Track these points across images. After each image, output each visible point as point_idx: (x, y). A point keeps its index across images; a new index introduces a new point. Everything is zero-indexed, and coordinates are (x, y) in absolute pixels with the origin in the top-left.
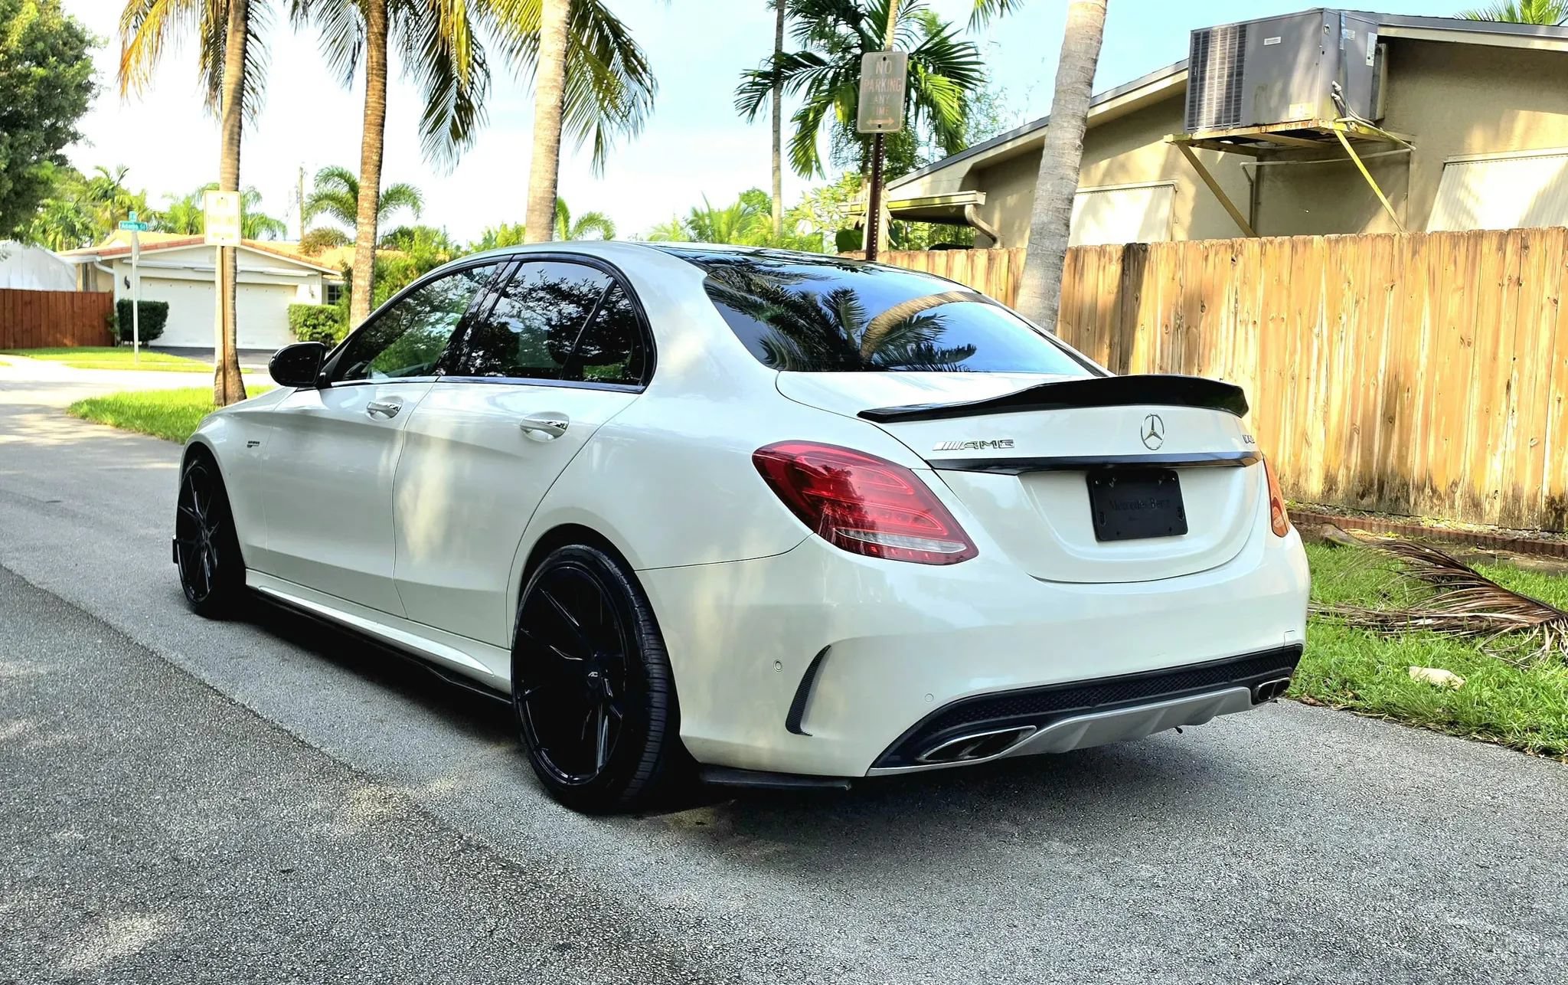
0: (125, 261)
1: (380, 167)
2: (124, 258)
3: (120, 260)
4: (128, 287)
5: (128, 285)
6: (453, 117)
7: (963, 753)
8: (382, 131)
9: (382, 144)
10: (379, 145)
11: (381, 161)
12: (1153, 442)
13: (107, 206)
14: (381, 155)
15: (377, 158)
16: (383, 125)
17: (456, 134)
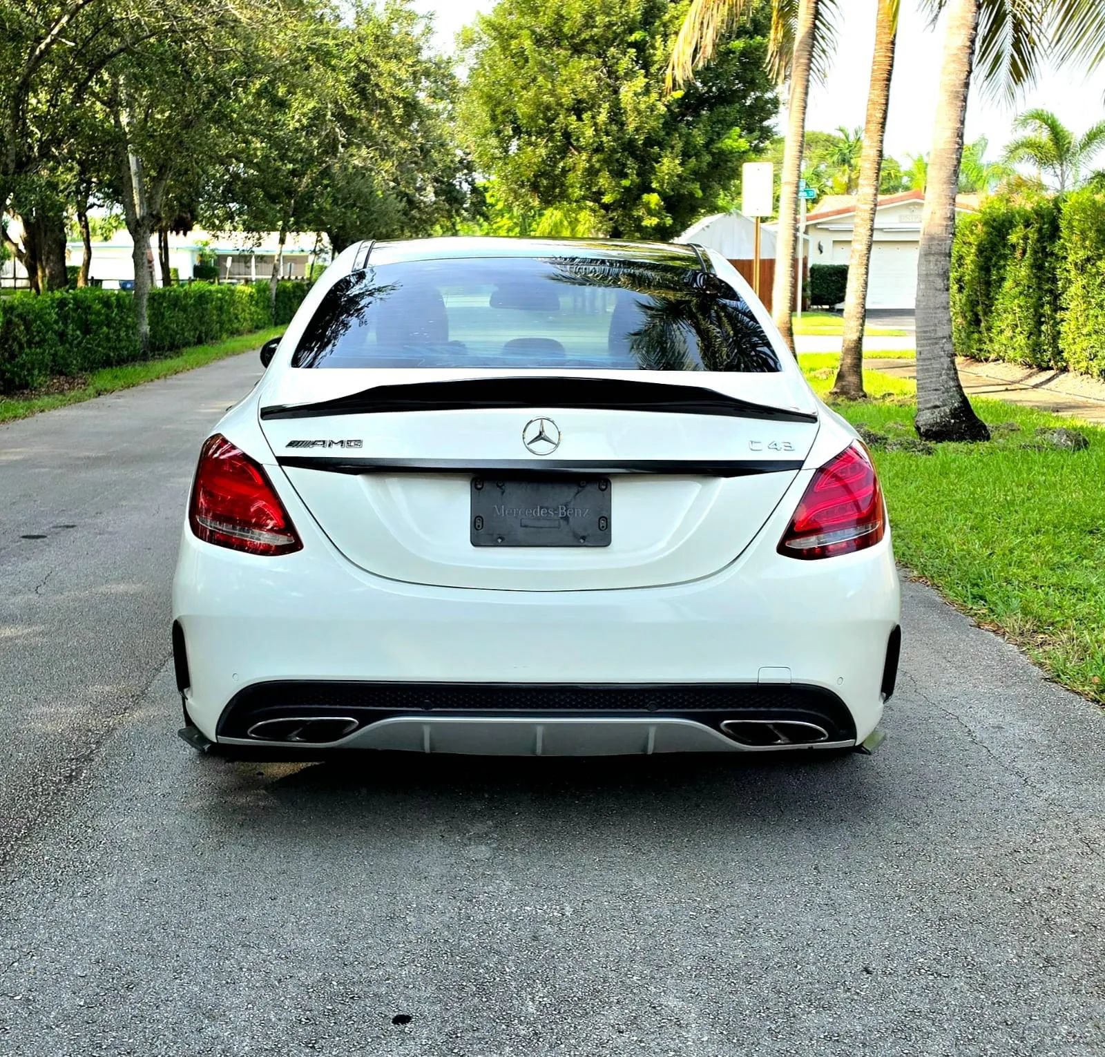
0: (819, 227)
1: (883, 125)
2: (819, 224)
3: (815, 225)
4: (821, 252)
5: (820, 250)
6: (1012, 56)
7: (292, 735)
8: (888, 86)
9: (887, 100)
10: (884, 101)
11: (885, 118)
12: (541, 446)
13: (845, 170)
14: (885, 112)
15: (881, 115)
16: (889, 80)
17: (1017, 75)
